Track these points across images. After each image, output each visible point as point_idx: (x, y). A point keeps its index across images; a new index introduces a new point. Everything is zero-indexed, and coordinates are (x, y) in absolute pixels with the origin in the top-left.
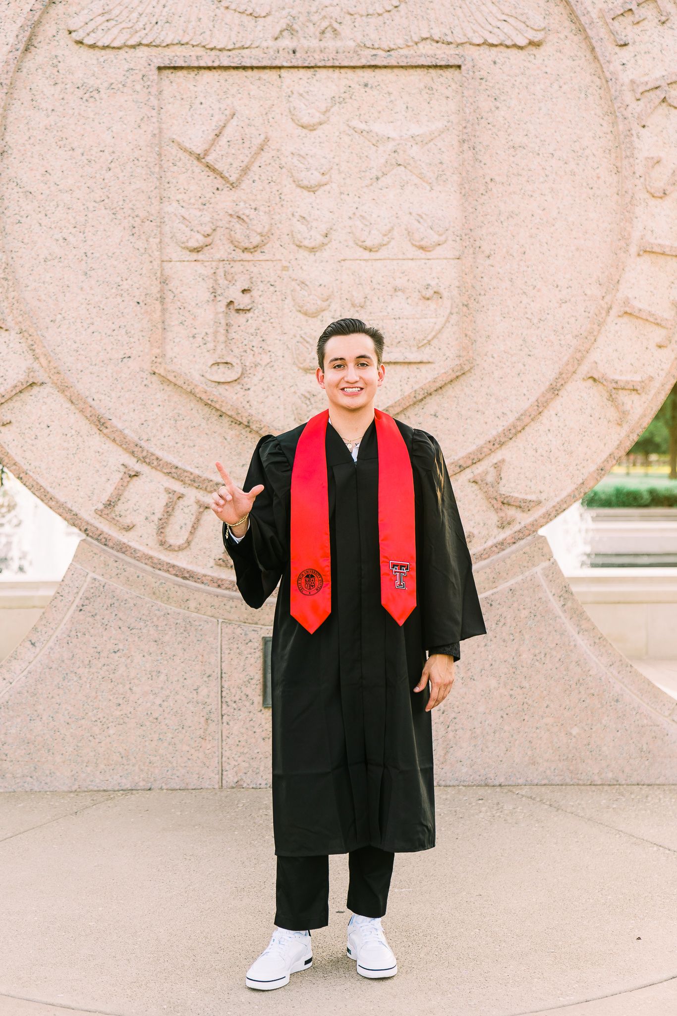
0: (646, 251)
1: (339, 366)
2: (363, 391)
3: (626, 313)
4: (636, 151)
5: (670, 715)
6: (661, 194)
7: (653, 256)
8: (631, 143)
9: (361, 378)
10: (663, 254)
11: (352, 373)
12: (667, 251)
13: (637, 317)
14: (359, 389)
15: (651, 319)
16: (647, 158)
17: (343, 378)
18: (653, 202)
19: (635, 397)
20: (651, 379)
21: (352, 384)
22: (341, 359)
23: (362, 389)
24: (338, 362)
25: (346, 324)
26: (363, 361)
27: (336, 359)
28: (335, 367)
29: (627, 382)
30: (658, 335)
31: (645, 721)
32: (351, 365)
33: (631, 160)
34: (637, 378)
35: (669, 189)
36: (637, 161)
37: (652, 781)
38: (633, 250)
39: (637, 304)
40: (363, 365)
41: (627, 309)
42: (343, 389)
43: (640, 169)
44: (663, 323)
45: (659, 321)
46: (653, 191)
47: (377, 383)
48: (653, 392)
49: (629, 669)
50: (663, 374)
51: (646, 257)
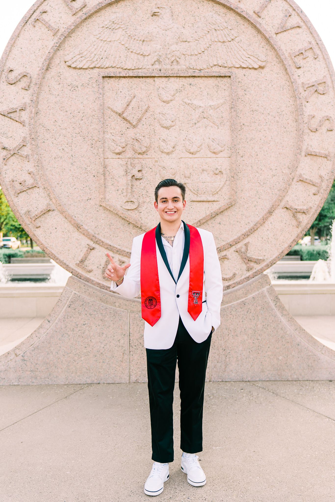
0: (309, 154)
1: (165, 201)
2: (176, 213)
3: (300, 180)
4: (304, 112)
5: (321, 351)
6: (315, 130)
7: (312, 156)
8: (302, 109)
9: (175, 207)
10: (316, 155)
11: (171, 205)
12: (318, 154)
13: (305, 182)
14: (174, 212)
15: (311, 183)
16: (309, 115)
17: (166, 207)
18: (311, 134)
19: (304, 215)
20: (311, 208)
21: (171, 210)
22: (165, 198)
23: (175, 212)
24: (164, 200)
25: (168, 182)
26: (176, 199)
27: (163, 198)
28: (162, 202)
29: (301, 209)
30: (314, 190)
31: (310, 354)
32: (170, 201)
33: (302, 116)
34: (305, 208)
35: (318, 128)
36: (305, 116)
37: (313, 379)
38: (303, 154)
39: (305, 177)
40: (176, 201)
41: (301, 179)
42: (166, 212)
43: (306, 120)
44: (316, 185)
45: (314, 184)
46: (311, 129)
47: (182, 208)
48: (312, 213)
49: (303, 331)
50: (316, 206)
51: (309, 157)
